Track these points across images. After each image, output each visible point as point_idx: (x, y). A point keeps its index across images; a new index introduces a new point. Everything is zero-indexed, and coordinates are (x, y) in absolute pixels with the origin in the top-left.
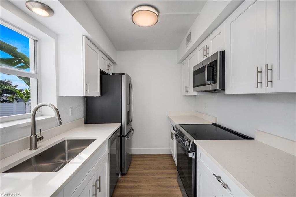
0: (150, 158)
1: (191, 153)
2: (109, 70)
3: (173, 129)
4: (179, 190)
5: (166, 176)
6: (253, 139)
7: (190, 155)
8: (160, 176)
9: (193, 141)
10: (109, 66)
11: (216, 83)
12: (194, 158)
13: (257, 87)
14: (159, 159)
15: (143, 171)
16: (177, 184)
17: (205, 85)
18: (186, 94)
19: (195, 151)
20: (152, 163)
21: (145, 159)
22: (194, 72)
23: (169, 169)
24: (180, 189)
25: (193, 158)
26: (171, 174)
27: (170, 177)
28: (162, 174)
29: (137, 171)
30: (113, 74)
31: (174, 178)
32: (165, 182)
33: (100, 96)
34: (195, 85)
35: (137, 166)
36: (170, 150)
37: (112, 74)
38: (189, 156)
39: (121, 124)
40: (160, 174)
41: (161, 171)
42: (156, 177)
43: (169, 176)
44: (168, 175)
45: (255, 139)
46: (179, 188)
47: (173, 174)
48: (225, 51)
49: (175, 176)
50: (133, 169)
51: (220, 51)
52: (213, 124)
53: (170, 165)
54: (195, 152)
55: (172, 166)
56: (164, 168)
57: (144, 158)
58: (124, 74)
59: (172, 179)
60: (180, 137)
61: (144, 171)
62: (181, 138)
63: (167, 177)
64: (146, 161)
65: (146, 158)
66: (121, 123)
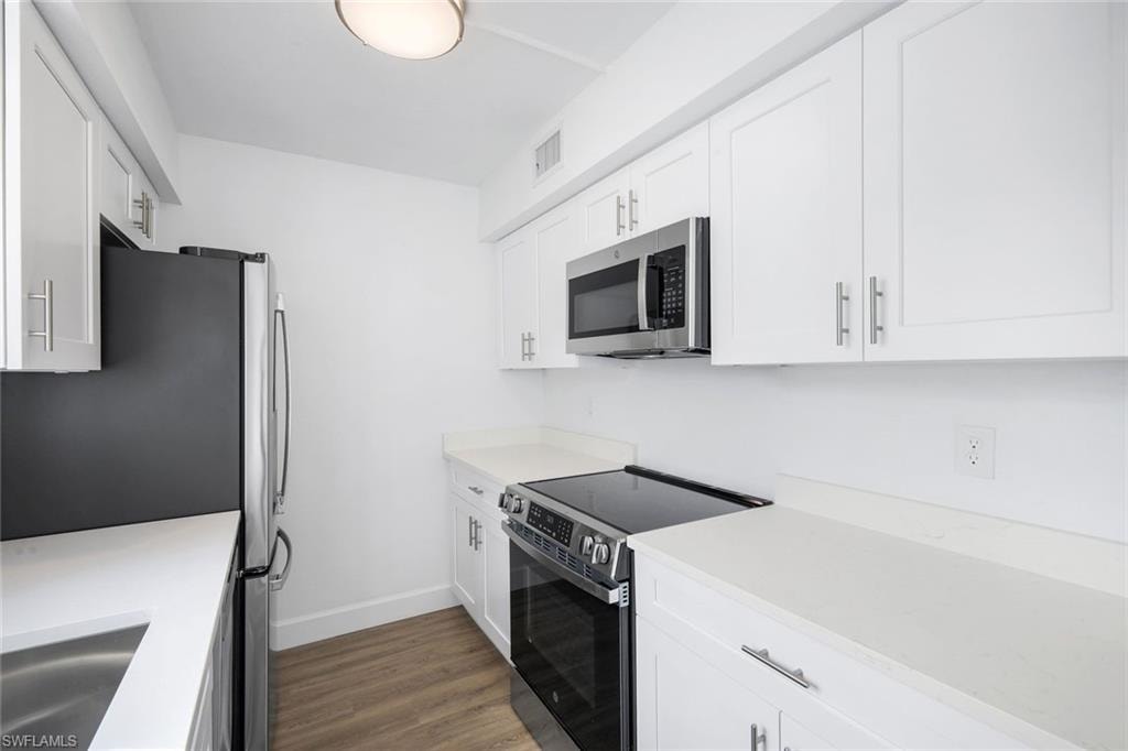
0: (369, 646)
1: (617, 587)
2: (145, 226)
3: (501, 505)
4: (533, 743)
5: (463, 708)
6: (767, 503)
7: (614, 596)
8: (439, 714)
9: (623, 541)
10: (144, 205)
11: (683, 325)
12: (627, 604)
13: (841, 343)
14: (414, 641)
15: (352, 720)
16: (519, 724)
17: (634, 328)
18: (527, 364)
19: (628, 577)
20: (383, 669)
21: (348, 658)
22: (571, 282)
23: (463, 672)
24: (534, 738)
25: (623, 605)
26: (481, 690)
27: (480, 703)
28: (443, 701)
29: (322, 730)
30: (184, 250)
31: (496, 703)
32: (467, 735)
33: (99, 368)
34: (576, 331)
35: (312, 705)
36: (453, 592)
37: (177, 252)
38: (611, 602)
39: (239, 512)
40: (437, 705)
41: (436, 691)
42: (422, 726)
43: (477, 701)
44: (470, 699)
45: (776, 502)
46: (528, 736)
47: (490, 686)
48: (708, 219)
49: (503, 692)
50: (298, 727)
51: (697, 219)
52: (629, 469)
53: (464, 653)
54: (630, 580)
55: (475, 654)
56: (447, 674)
57: (342, 653)
58: (259, 258)
59: (492, 708)
60: (545, 532)
61: (360, 716)
62: (550, 535)
63: (470, 710)
64: (354, 669)
65: (351, 650)
66: (242, 508)
